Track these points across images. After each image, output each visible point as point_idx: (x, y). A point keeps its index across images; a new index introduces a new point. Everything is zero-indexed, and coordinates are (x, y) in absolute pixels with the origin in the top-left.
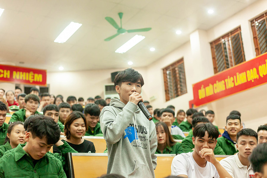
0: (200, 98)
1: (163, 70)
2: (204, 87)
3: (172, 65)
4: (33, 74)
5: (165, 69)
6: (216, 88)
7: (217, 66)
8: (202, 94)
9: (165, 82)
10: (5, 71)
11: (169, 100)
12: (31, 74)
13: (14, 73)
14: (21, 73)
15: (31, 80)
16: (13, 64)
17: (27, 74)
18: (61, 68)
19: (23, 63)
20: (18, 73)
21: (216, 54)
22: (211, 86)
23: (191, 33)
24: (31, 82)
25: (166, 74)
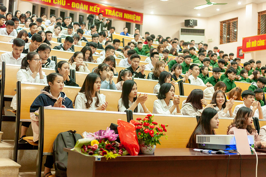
0: (247, 47)
1: (221, 22)
2: (251, 41)
3: (228, 21)
4: (135, 16)
5: (222, 22)
6: (259, 43)
7: (261, 28)
8: (248, 45)
9: (221, 31)
10: (120, 13)
11: (222, 43)
12: (134, 15)
13: (125, 14)
14: (129, 15)
15: (134, 20)
16: (124, 8)
17: (132, 15)
18: (152, 12)
19: (130, 8)
20: (127, 14)
21: (261, 20)
22: (255, 41)
23: (247, 4)
24: (134, 21)
25: (223, 26)
